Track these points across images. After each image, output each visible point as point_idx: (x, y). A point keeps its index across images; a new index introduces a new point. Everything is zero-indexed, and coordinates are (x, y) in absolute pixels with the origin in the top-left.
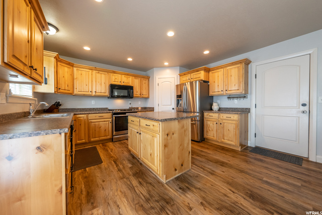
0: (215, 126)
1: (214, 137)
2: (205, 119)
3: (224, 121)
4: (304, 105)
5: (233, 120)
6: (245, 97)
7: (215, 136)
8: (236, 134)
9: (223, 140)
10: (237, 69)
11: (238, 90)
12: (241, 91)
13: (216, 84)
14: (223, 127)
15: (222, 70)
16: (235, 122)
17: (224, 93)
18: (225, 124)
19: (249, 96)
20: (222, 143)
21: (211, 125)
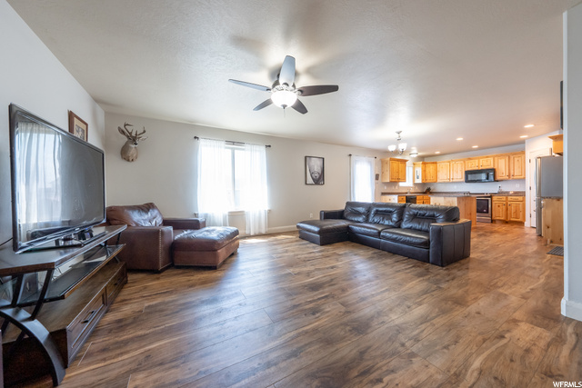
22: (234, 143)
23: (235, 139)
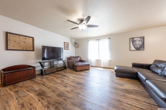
22: (98, 40)
23: (98, 39)
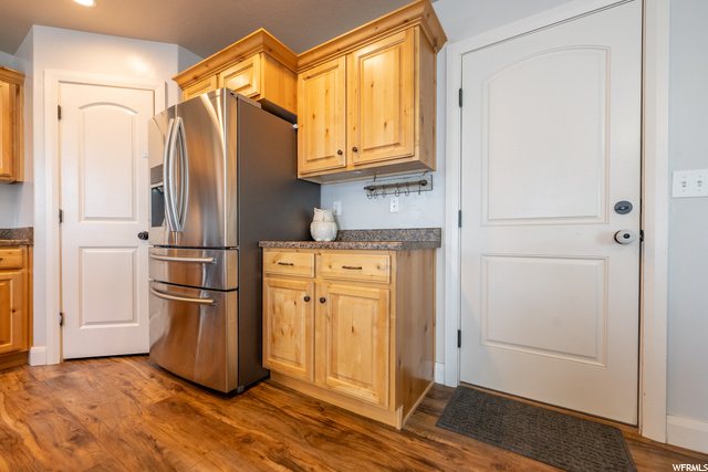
0: (303, 310)
1: (298, 364)
2: (265, 279)
3: (336, 288)
4: (623, 208)
5: (370, 282)
6: (423, 183)
7: (303, 361)
8: (380, 352)
9: (331, 378)
10: (392, 55)
11: (397, 145)
12: (409, 149)
13: (321, 127)
14: (332, 318)
15: (341, 61)
16: (375, 291)
17: (350, 161)
18: (341, 301)
19: (437, 178)
20: (330, 391)
21: (288, 306)
